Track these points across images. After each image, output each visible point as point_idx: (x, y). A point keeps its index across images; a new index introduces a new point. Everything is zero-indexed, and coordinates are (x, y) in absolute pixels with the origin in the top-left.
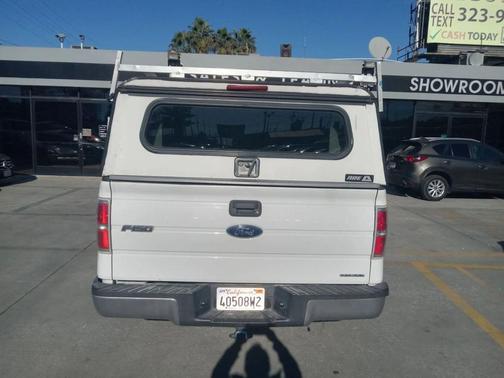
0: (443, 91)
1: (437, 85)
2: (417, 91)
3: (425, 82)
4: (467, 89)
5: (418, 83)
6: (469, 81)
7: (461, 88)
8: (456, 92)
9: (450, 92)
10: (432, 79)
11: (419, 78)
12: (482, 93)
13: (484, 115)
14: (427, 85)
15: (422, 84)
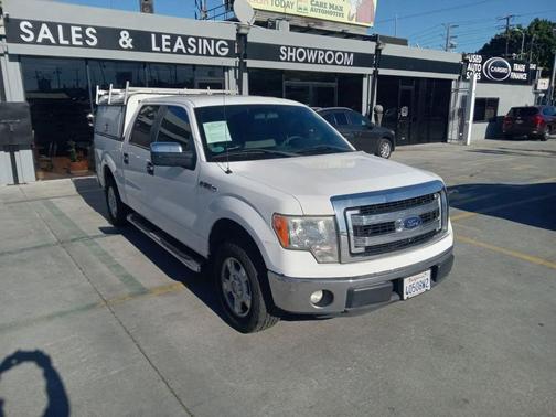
0: (306, 61)
1: (301, 55)
2: (286, 61)
3: (292, 51)
4: (324, 59)
5: (287, 52)
6: (325, 51)
7: (320, 58)
8: (316, 62)
9: (311, 62)
10: (297, 48)
11: (287, 47)
12: (334, 63)
13: (334, 85)
14: (293, 54)
15: (290, 54)
